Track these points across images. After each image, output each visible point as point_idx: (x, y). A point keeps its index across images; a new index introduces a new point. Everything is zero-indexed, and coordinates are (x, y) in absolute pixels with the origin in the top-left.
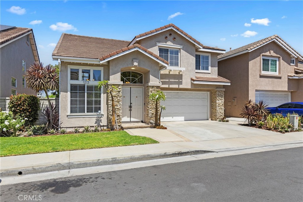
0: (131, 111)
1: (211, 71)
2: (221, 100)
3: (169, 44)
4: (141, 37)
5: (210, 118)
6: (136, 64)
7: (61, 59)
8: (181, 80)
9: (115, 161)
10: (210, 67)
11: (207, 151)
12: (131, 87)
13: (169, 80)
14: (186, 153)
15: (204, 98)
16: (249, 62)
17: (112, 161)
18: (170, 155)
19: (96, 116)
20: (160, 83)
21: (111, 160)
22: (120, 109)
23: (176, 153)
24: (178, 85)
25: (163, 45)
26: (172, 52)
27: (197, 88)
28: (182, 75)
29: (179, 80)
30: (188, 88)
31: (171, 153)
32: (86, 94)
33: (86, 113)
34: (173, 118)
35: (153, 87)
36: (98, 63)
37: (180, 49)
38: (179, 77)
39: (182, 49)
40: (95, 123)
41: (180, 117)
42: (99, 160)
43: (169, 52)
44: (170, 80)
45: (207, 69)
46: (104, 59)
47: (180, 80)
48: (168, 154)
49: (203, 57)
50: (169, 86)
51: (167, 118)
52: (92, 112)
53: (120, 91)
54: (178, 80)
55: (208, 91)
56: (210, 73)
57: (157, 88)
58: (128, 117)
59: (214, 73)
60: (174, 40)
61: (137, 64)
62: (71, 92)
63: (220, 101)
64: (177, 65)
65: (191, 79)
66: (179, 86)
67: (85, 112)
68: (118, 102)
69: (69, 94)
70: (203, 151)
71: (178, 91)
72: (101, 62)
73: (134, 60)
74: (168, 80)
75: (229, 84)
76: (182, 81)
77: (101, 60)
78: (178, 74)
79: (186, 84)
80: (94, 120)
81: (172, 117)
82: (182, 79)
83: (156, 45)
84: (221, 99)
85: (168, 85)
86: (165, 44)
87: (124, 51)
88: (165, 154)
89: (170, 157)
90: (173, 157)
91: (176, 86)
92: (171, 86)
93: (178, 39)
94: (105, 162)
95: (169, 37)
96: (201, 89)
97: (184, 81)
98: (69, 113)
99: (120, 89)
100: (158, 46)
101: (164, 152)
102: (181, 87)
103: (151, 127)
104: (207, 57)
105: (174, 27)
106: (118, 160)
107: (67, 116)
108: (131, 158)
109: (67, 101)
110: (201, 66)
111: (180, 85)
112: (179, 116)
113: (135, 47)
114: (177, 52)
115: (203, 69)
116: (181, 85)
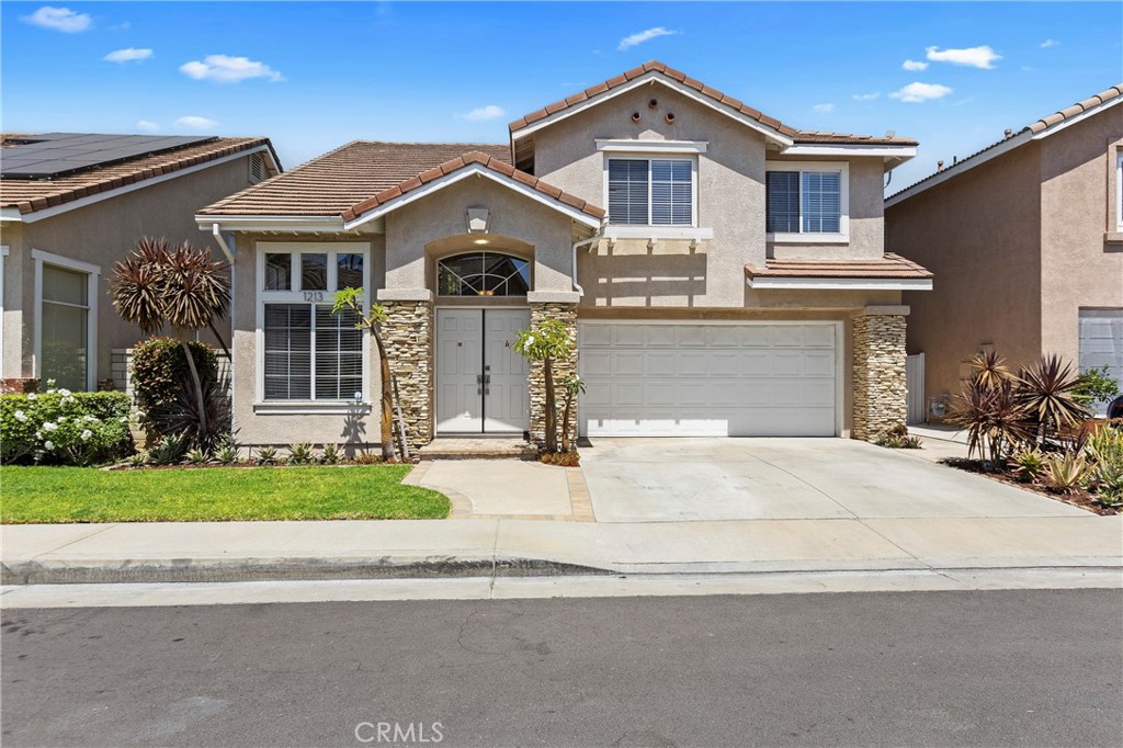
0: (486, 396)
1: (853, 237)
2: (890, 352)
3: (650, 142)
4: (528, 124)
5: (845, 428)
6: (477, 224)
7: (220, 224)
8: (703, 278)
9: (182, 572)
10: (845, 221)
11: (577, 567)
12: (484, 310)
13: (649, 278)
14: (473, 565)
15: (818, 348)
16: (1043, 184)
17: (172, 570)
18: (404, 567)
19: (345, 411)
20: (575, 289)
21: (170, 565)
22: (422, 386)
23: (432, 561)
24: (687, 297)
25: (623, 146)
26: (662, 172)
27: (774, 305)
28: (703, 257)
29: (691, 279)
30: (733, 306)
31: (409, 561)
32: (313, 335)
33: (313, 400)
34: (677, 422)
35: (545, 306)
36: (335, 230)
37: (696, 155)
38: (693, 265)
39: (703, 154)
40: (344, 435)
41: (709, 421)
42: (128, 561)
43: (650, 173)
44: (653, 279)
45: (833, 226)
46: (358, 216)
47: (696, 278)
48: (395, 562)
49: (814, 180)
50: (648, 301)
51: (653, 422)
52: (333, 395)
53: (420, 324)
54: (687, 279)
55: (835, 316)
56: (846, 244)
57: (563, 310)
58: (474, 416)
59: (865, 242)
60: (670, 123)
61: (484, 223)
62: (266, 331)
63: (886, 359)
64: (684, 217)
65: (745, 269)
66: (691, 300)
67: (309, 397)
68: (415, 363)
69: (260, 334)
70: (556, 564)
71: (697, 318)
72: (348, 227)
73: (470, 211)
74: (644, 279)
75: (929, 287)
76: (705, 282)
77: (348, 220)
78: (687, 252)
79: (723, 289)
80: (340, 424)
81: (673, 422)
82: (705, 274)
83: (593, 150)
84: (891, 348)
85: (645, 298)
86: (631, 140)
87: (429, 182)
88: (382, 561)
89: (402, 577)
90: (413, 576)
91: (680, 301)
92: (658, 302)
93: (684, 116)
94: (148, 573)
95: (644, 112)
96: (793, 309)
97: (712, 279)
98: (259, 399)
99: (419, 316)
100: (605, 152)
101: (380, 555)
102: (700, 302)
103: (526, 456)
104: (836, 178)
105: (662, 73)
106: (194, 569)
107: (255, 408)
108: (244, 567)
109: (253, 358)
110: (801, 218)
111: (695, 297)
112: (705, 418)
113: (466, 165)
114: (684, 170)
115: (815, 228)
116: (702, 297)
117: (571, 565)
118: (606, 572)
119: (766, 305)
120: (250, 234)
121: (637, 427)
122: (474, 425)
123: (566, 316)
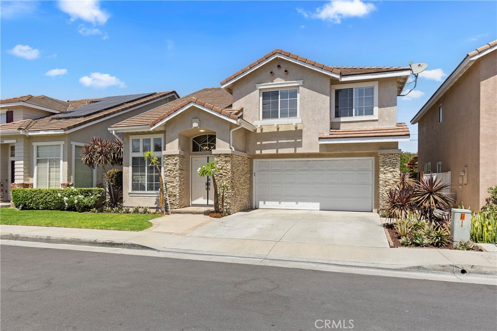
1: (380, 116)
2: (391, 172)
3: (279, 83)
4: (227, 82)
5: (375, 208)
6: (195, 125)
7: (115, 131)
8: (300, 140)
9: (48, 240)
10: (376, 109)
11: (147, 247)
12: (208, 157)
13: (278, 141)
14: (118, 244)
15: (364, 170)
16: (481, 83)
17: (46, 239)
18: (100, 243)
19: (156, 195)
20: (231, 148)
21: (46, 238)
22: (177, 186)
23: (108, 242)
24: (293, 149)
25: (267, 86)
26: (284, 95)
27: (333, 151)
28: (301, 131)
29: (296, 141)
30: (314, 152)
31: (102, 241)
32: (146, 168)
33: (146, 192)
34: (297, 203)
36: (148, 130)
37: (299, 86)
38: (297, 134)
39: (301, 86)
40: (155, 204)
41: (311, 203)
42: (37, 236)
43: (279, 96)
44: (279, 141)
45: (371, 112)
46: (154, 125)
47: (298, 140)
48: (98, 241)
49: (361, 91)
50: (277, 151)
51: (286, 203)
52: (153, 190)
53: (176, 163)
54: (294, 141)
55: (370, 155)
56: (377, 120)
57: (226, 157)
58: (204, 199)
59: (387, 119)
60: (287, 74)
61: (197, 124)
62: (133, 167)
63: (389, 175)
64: (293, 114)
65: (319, 135)
66: (295, 150)
67: (145, 190)
68: (175, 178)
69: (130, 168)
70: (141, 246)
71: (304, 157)
72: (152, 129)
73: (193, 120)
74: (276, 142)
76: (301, 142)
77: (151, 127)
78: (294, 129)
79: (310, 144)
80: (154, 200)
81: (295, 203)
82: (301, 138)
83: (255, 89)
84: (392, 170)
85: (276, 150)
86: (270, 83)
87: (177, 110)
88: (95, 241)
89: (99, 246)
90: (102, 246)
91: (291, 151)
92: (281, 151)
93: (292, 71)
94: (41, 240)
95: (276, 71)
96: (342, 152)
97: (305, 140)
98: (130, 191)
99: (176, 160)
100: (260, 89)
101: (95, 239)
102: (299, 151)
104: (372, 89)
105: (280, 53)
106: (51, 239)
107: (129, 194)
108: (62, 240)
109: (129, 176)
110: (354, 110)
111: (297, 149)
112: (309, 202)
113: (189, 103)
114: (294, 93)
115: (361, 114)
116: (300, 148)
117: (145, 247)
118: (154, 249)
119: (328, 151)
120: (128, 133)
121: (279, 205)
122: (205, 202)
123: (227, 159)
